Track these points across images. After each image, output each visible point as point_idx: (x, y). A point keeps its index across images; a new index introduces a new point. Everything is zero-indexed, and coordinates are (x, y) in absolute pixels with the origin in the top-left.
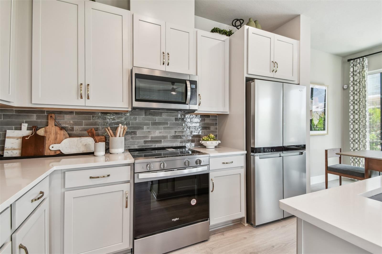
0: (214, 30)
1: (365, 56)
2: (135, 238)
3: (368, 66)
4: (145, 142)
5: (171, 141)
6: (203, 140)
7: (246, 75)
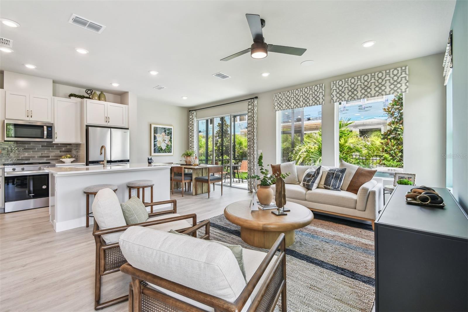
1: (194, 110)
2: (5, 202)
3: (196, 116)
4: (17, 160)
5: (39, 160)
6: (62, 158)
7: (85, 124)
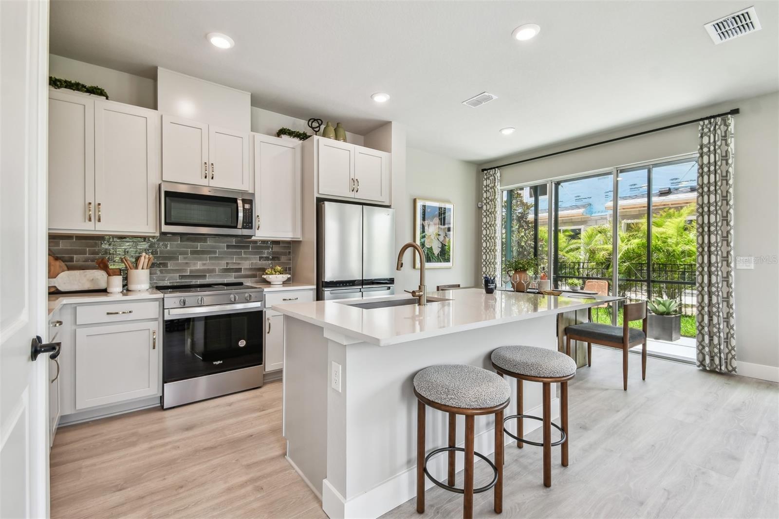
0: (282, 132)
1: (497, 167)
2: (164, 382)
3: (501, 181)
4: (182, 277)
5: (221, 276)
6: (267, 274)
7: (316, 195)
